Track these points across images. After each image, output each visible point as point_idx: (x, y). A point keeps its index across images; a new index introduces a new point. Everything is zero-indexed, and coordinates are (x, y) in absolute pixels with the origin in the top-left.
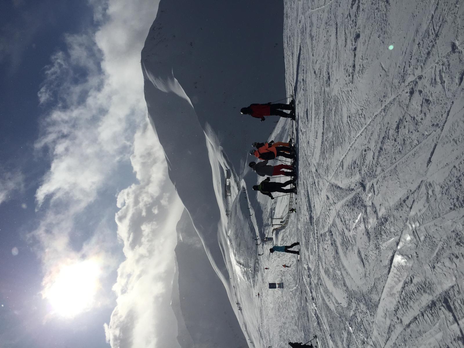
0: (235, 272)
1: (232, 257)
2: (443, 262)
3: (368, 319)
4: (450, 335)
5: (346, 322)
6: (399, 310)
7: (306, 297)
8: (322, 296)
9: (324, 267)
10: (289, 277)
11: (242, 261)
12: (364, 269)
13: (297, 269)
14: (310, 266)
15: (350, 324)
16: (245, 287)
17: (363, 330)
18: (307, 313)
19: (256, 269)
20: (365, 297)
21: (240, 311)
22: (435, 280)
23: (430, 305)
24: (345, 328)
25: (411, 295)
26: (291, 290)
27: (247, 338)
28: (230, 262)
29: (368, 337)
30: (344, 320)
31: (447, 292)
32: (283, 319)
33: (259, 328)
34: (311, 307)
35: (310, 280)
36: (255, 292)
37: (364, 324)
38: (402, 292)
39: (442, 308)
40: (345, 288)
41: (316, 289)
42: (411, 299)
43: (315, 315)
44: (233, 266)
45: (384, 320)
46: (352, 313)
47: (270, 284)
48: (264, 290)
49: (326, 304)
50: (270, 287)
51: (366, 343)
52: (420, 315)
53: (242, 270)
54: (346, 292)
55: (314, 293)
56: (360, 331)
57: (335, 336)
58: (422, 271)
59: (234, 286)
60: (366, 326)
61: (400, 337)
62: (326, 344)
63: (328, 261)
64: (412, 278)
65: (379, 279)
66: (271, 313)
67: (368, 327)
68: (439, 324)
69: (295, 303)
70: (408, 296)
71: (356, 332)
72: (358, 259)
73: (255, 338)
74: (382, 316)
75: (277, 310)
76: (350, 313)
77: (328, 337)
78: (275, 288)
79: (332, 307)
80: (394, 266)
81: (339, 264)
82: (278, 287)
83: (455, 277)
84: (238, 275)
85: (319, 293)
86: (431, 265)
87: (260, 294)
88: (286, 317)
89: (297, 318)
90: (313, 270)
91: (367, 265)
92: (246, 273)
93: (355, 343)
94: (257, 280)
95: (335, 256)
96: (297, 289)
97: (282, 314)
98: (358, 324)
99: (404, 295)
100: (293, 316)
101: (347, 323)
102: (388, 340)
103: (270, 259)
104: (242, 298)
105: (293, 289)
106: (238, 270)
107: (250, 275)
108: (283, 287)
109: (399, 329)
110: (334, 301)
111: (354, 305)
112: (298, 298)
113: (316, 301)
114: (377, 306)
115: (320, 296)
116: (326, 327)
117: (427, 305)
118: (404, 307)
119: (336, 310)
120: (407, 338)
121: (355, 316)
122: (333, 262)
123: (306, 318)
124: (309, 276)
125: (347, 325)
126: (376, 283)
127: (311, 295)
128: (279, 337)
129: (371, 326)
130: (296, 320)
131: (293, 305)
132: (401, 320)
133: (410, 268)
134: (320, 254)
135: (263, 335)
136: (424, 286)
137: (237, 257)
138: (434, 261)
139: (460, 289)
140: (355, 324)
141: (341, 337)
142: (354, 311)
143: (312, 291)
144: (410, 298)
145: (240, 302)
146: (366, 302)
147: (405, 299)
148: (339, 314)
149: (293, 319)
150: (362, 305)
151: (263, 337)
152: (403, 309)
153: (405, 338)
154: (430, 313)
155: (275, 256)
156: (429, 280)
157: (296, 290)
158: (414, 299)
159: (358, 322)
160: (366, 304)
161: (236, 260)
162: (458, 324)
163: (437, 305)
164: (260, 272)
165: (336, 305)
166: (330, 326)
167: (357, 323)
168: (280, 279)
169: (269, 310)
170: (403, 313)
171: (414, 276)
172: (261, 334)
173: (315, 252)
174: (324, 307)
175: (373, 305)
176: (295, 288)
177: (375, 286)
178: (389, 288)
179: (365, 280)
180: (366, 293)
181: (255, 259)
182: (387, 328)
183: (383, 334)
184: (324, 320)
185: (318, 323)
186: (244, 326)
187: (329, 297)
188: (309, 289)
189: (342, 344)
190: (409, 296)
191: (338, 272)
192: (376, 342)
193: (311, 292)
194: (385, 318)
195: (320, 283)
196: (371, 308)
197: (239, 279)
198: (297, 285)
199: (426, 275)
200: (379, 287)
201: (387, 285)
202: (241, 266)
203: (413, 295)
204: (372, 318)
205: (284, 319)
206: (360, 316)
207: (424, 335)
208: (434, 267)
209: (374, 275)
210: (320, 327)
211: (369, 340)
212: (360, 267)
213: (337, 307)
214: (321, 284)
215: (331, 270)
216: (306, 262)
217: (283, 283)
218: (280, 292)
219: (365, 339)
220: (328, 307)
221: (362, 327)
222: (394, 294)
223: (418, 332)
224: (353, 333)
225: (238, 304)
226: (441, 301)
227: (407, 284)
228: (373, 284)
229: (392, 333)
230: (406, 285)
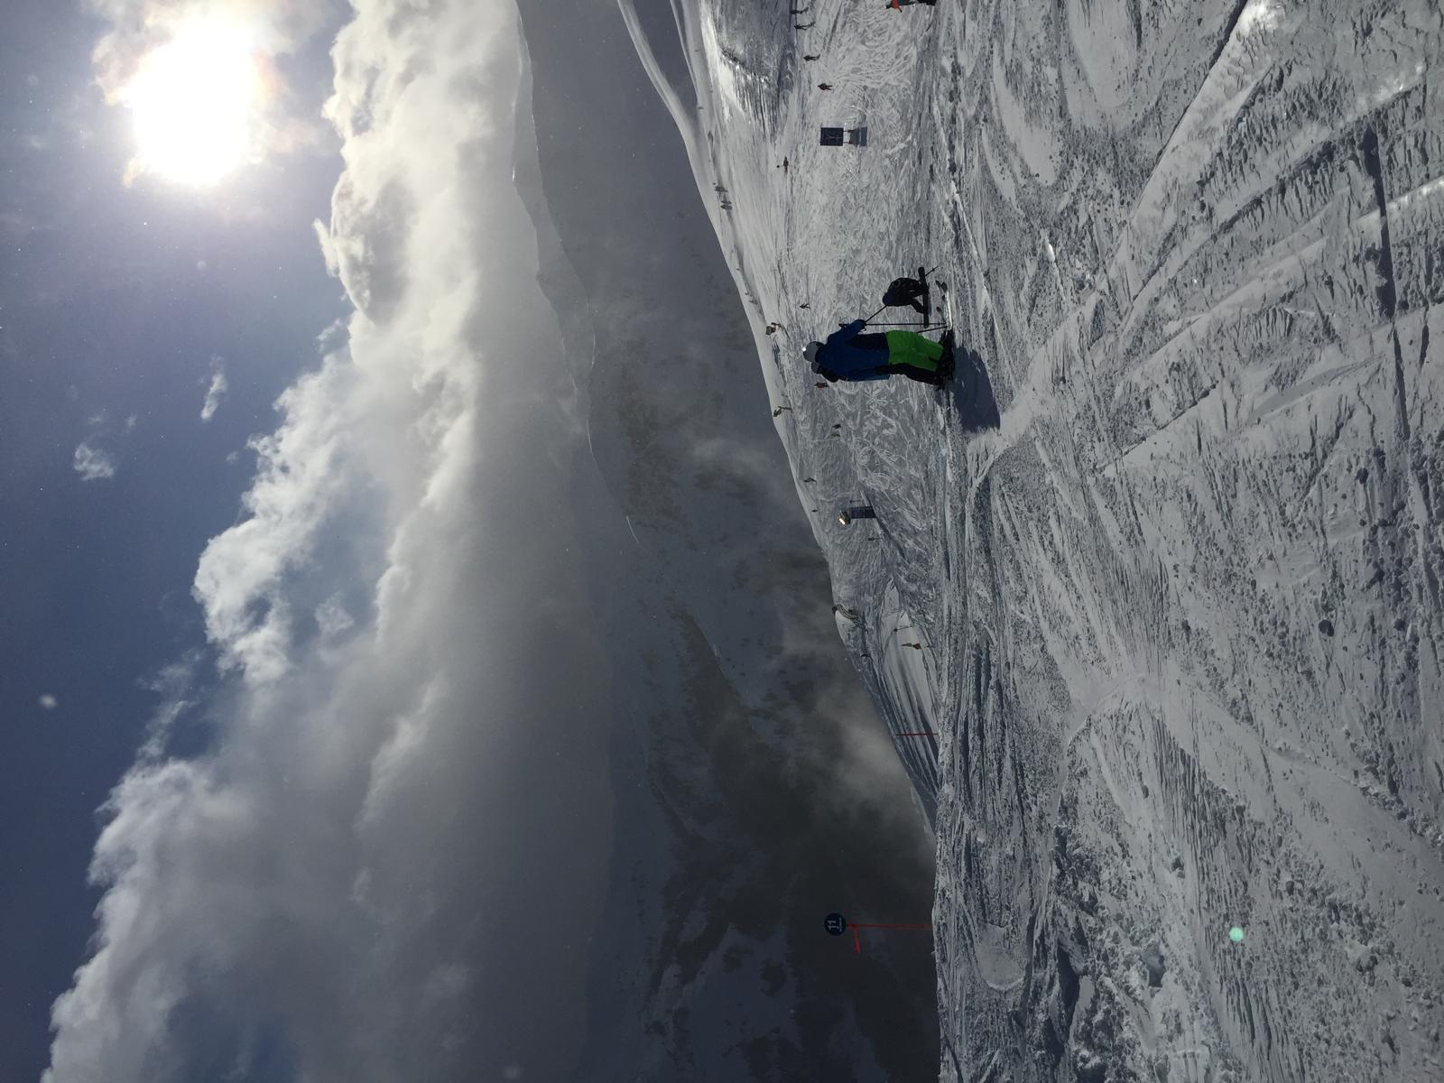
0: (716, 87)
1: (708, 32)
2: (1404, 12)
3: (1110, 215)
4: (1346, 246)
5: (1042, 231)
6: (1212, 180)
7: (931, 167)
8: (982, 156)
9: (1007, 60)
10: (889, 109)
11: (740, 51)
12: (1135, 53)
13: (918, 84)
14: (962, 61)
15: (1051, 235)
16: (746, 137)
17: (1088, 250)
18: (929, 217)
19: (783, 79)
20: (1119, 149)
21: (724, 211)
22: (1356, 77)
23: (1314, 160)
24: (1034, 249)
25: (1266, 128)
26: (889, 152)
27: (742, 289)
28: (701, 50)
29: (1097, 268)
30: (1036, 226)
31: (1381, 114)
32: (852, 238)
33: (779, 262)
34: (942, 196)
35: (954, 109)
36: (775, 154)
37: (1095, 232)
38: (1240, 120)
39: (1351, 164)
40: (1060, 125)
41: (969, 137)
42: (1260, 144)
43: (952, 217)
44: (709, 66)
45: (1158, 213)
46: (1066, 200)
47: (824, 131)
48: (804, 148)
49: (992, 183)
50: (824, 142)
51: (1087, 285)
52: (1275, 191)
53: (738, 81)
54: (1061, 137)
55: (960, 151)
56: (1077, 253)
57: (1001, 277)
58: (1323, 47)
59: (710, 134)
60: (1099, 237)
61: (1192, 262)
62: (970, 300)
63: (1025, 35)
64: (1286, 72)
65: (1177, 84)
66: (818, 221)
67: (1105, 239)
68: (1326, 213)
69: (894, 192)
70: (1254, 132)
71: (1066, 257)
72: (1125, 21)
73: (765, 289)
74: (1155, 203)
75: (839, 212)
76: (1058, 204)
77: (980, 280)
78: (840, 143)
79: (1007, 189)
80: (1238, 35)
81: (1059, 41)
82: (850, 143)
83: (1426, 60)
84: (725, 96)
85: (976, 147)
86: (1358, 26)
87: (791, 162)
88: (863, 235)
89: (893, 238)
90: (968, 73)
91: (1149, 42)
92: (749, 92)
93: (1054, 290)
94: (786, 116)
95: (1051, 16)
96: (908, 151)
97: (853, 224)
98: (1076, 232)
99: (1244, 130)
100: (883, 230)
101: (1045, 234)
102: (1154, 272)
103: (833, 47)
104: (733, 169)
105: (896, 149)
106: (725, 78)
107: (764, 98)
108: (864, 144)
109: (1199, 235)
110: (1017, 170)
111: (1076, 176)
112: (906, 177)
113: (963, 173)
114: (1147, 173)
115: (976, 160)
116: (978, 251)
117: (1305, 159)
118: (1230, 169)
119: (1017, 197)
120: (1213, 263)
121: (1072, 209)
122: (1041, 39)
123: (923, 235)
124: (953, 96)
125: (1041, 241)
126: (1164, 99)
127: (948, 157)
128: (834, 290)
129: (1115, 236)
130: (890, 243)
131: (887, 199)
132: (1211, 210)
133: (1290, 38)
134: (1003, 15)
135: (789, 283)
136: (1314, 96)
137: (724, 35)
138: (1375, 8)
139: (1428, 99)
140: (1069, 234)
141: (1017, 278)
142: (1073, 194)
143: (956, 143)
144: (1260, 140)
145: (726, 185)
146: (1117, 165)
147: (1242, 144)
148: (1026, 209)
149: (883, 239)
150: (1101, 174)
151: (789, 289)
152: (1229, 175)
153: (1209, 262)
154: (1307, 182)
155: (852, 35)
156: (1339, 76)
157: (905, 152)
158: (1271, 143)
159: (1077, 227)
160: (1117, 171)
161: (721, 45)
162: (1383, 213)
163: (1336, 156)
164: (796, 90)
165: (1022, 181)
166: (992, 247)
167: (1073, 230)
168: (857, 116)
169: (815, 211)
170: (1223, 189)
171: (1294, 66)
172: (783, 278)
173: (987, 10)
174: (984, 190)
175: (1136, 170)
176: (902, 145)
177: (1158, 110)
178: (1201, 111)
179: (1131, 92)
180: (1122, 135)
181: (784, 43)
182: (1161, 234)
183: (1147, 257)
184: (977, 233)
185: (957, 241)
186: (735, 255)
187: (1005, 160)
188: (944, 142)
189: (1018, 296)
190: (1258, 132)
191: (1051, 73)
192: (1118, 282)
193: (952, 148)
194: (1164, 209)
195: (985, 115)
196: (1127, 182)
197: (726, 112)
198: (910, 138)
199: (1331, 61)
200: (1172, 110)
201: (1196, 104)
202: (738, 67)
203: (1271, 129)
204: (1123, 211)
205: (855, 238)
206: (1086, 210)
207: (1267, 251)
208: (1368, 32)
209: (1163, 74)
210: (960, 252)
211: (1097, 278)
212: (1124, 50)
213: (1025, 186)
214: (985, 120)
215: (1028, 66)
216: (951, 48)
217: (864, 130)
218: (853, 159)
219: (1088, 276)
220: (994, 191)
221: (1087, 241)
222: (1213, 130)
223: (1252, 242)
224: (1056, 261)
225: (720, 189)
226: (1353, 142)
227: (1264, 93)
228: (1153, 104)
229: (1172, 253)
230: (1259, 97)
